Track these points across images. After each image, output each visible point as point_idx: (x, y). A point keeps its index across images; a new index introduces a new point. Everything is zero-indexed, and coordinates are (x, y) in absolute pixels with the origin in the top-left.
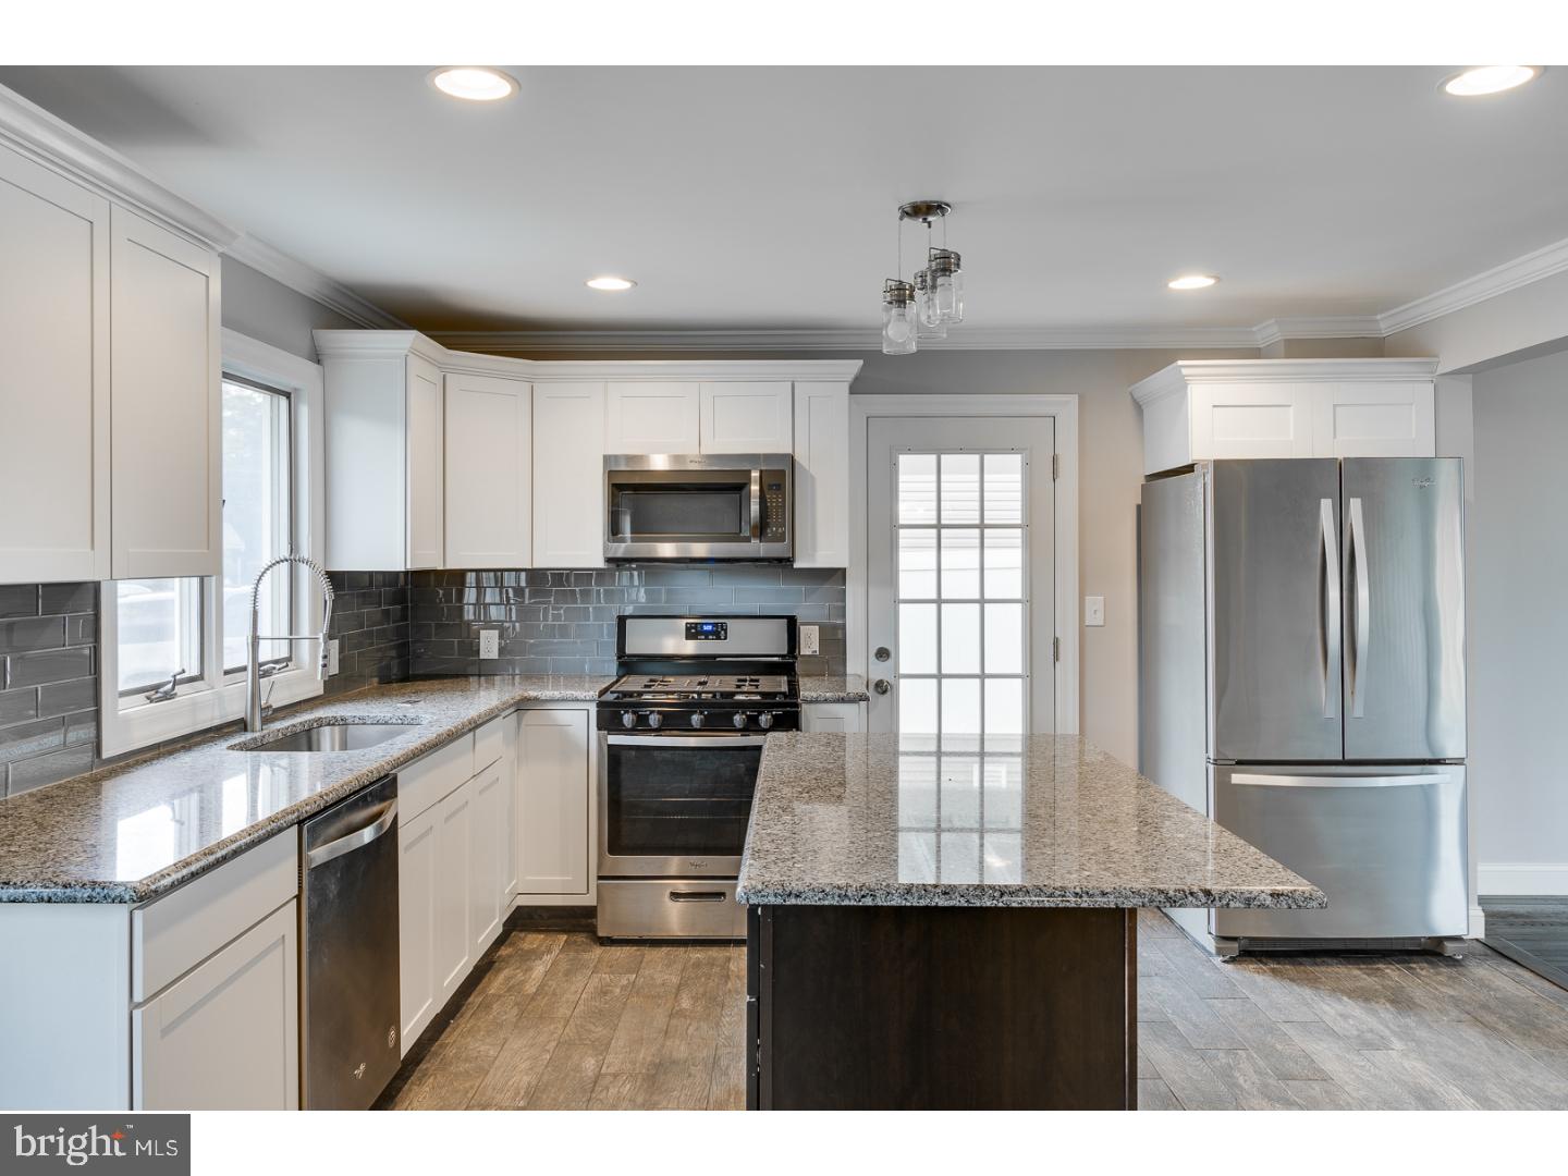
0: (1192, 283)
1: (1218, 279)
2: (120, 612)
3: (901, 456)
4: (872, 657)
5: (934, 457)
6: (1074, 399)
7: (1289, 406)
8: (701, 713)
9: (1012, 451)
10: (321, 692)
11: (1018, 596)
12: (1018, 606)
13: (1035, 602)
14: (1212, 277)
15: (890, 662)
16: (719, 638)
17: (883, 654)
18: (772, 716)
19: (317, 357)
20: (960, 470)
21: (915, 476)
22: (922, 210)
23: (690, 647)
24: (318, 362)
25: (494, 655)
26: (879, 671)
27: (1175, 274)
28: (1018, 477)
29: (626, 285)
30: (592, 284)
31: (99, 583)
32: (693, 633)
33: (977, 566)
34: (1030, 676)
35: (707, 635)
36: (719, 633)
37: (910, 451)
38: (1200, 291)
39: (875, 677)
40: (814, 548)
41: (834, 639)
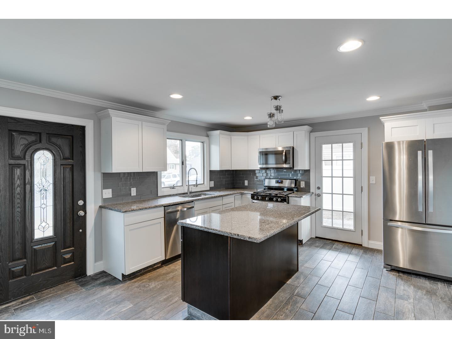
0: (373, 98)
1: (381, 97)
2: (162, 176)
3: (323, 145)
4: (316, 189)
5: (331, 145)
6: (367, 129)
7: (417, 126)
8: (268, 197)
9: (350, 142)
10: (209, 189)
11: (352, 176)
12: (352, 178)
13: (356, 178)
14: (379, 96)
15: (320, 190)
16: (281, 183)
17: (319, 188)
18: (281, 199)
19: (208, 136)
20: (337, 147)
21: (326, 149)
22: (276, 98)
23: (277, 185)
24: (208, 137)
25: (247, 185)
26: (318, 192)
27: (368, 97)
28: (352, 148)
29: (251, 118)
30: (245, 118)
31: (157, 172)
32: (277, 182)
33: (342, 169)
34: (355, 195)
35: (279, 183)
36: (282, 182)
37: (325, 144)
38: (376, 101)
39: (317, 193)
40: (298, 166)
41: (308, 184)
